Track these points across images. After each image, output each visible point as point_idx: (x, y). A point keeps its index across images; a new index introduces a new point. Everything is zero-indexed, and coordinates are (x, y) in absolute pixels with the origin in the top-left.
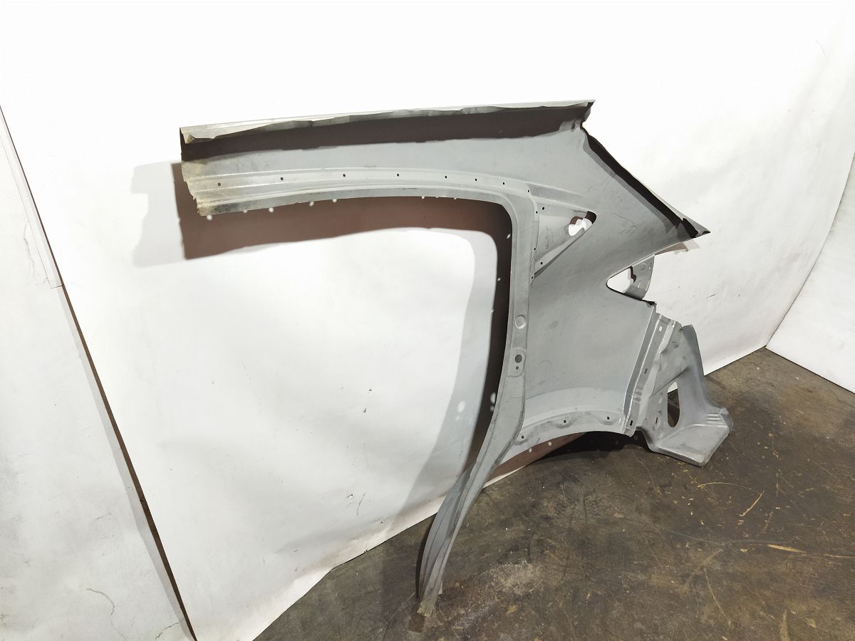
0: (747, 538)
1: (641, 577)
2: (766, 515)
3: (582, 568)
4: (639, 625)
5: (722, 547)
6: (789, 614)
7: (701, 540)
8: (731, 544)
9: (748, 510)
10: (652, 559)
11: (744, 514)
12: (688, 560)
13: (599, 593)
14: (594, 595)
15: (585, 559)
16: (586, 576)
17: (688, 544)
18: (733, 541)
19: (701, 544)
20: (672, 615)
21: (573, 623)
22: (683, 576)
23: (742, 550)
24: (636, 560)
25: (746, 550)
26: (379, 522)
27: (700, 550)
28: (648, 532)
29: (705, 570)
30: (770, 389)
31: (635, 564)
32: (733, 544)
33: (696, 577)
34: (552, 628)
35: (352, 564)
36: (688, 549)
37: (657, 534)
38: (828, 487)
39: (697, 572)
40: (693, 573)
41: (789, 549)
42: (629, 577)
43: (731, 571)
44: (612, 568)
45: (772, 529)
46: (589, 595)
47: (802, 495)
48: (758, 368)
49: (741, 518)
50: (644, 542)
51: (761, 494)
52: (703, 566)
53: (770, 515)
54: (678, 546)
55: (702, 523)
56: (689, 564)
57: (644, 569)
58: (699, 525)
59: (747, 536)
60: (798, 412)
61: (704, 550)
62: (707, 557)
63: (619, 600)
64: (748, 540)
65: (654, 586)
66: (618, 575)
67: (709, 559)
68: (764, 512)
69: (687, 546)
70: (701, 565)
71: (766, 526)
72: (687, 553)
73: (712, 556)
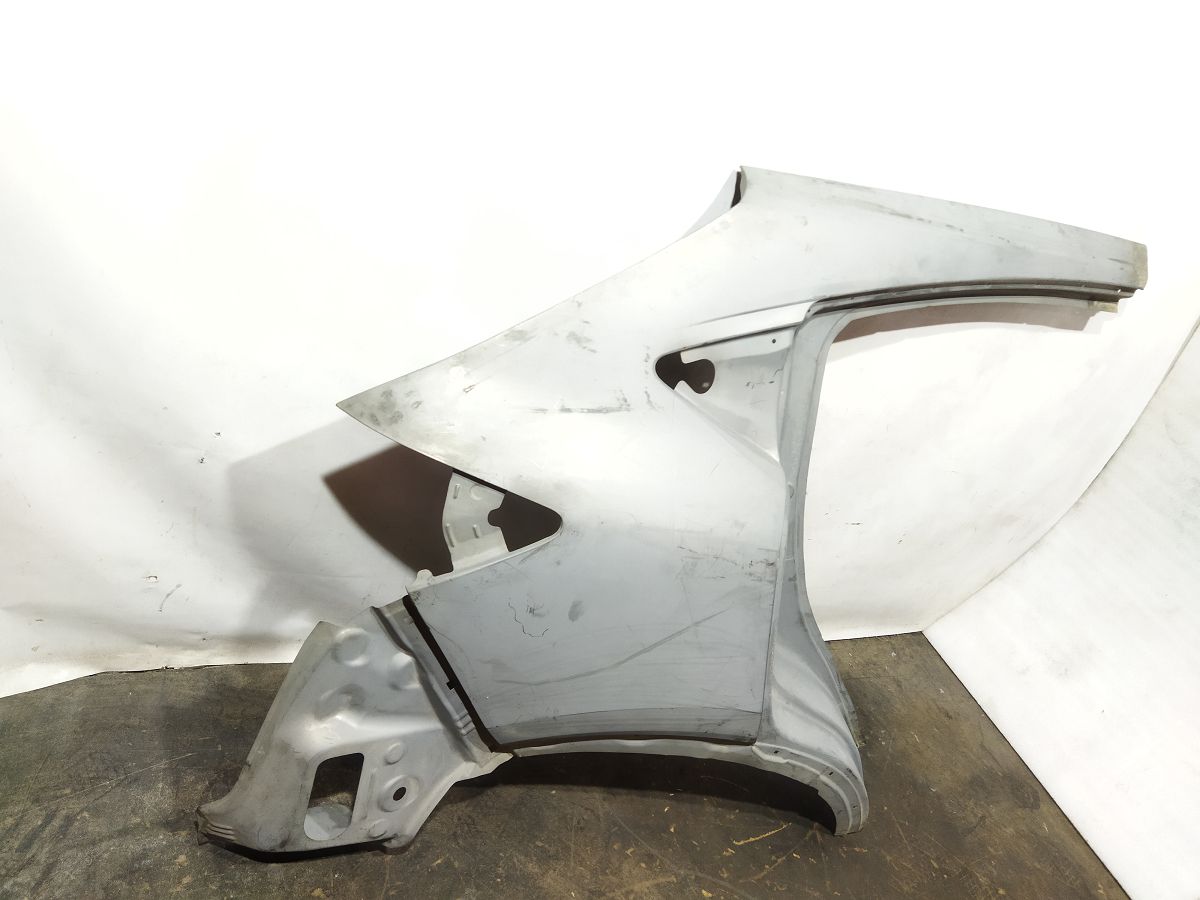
0: (722, 879)
1: (532, 868)
2: (773, 858)
5: (676, 876)
7: (654, 852)
8: (693, 877)
9: (752, 839)
10: (567, 848)
11: (742, 843)
12: (617, 872)
13: (456, 864)
14: (448, 864)
15: (470, 809)
16: (455, 834)
17: (631, 850)
18: (699, 874)
19: (650, 858)
21: (387, 891)
22: (593, 892)
23: (704, 892)
24: (541, 841)
25: (710, 895)
26: (200, 637)
27: (643, 865)
28: (587, 809)
30: (892, 688)
31: (536, 846)
32: (696, 877)
34: (352, 886)
35: (133, 678)
36: (625, 856)
37: (598, 817)
38: (888, 858)
40: (611, 895)
42: (515, 860)
44: (500, 837)
45: (768, 882)
46: (439, 861)
47: (845, 853)
48: (893, 654)
49: (734, 847)
50: (572, 819)
51: (784, 826)
52: (632, 891)
53: (779, 860)
54: (615, 847)
55: (672, 830)
56: (614, 879)
57: (545, 858)
58: (666, 830)
59: (726, 875)
60: (913, 736)
61: (649, 867)
62: (647, 880)
63: (478, 887)
64: (722, 883)
65: (542, 888)
66: (500, 851)
67: (648, 884)
68: (772, 852)
69: (629, 852)
70: (631, 887)
71: (762, 874)
72: (622, 862)
73: (656, 882)
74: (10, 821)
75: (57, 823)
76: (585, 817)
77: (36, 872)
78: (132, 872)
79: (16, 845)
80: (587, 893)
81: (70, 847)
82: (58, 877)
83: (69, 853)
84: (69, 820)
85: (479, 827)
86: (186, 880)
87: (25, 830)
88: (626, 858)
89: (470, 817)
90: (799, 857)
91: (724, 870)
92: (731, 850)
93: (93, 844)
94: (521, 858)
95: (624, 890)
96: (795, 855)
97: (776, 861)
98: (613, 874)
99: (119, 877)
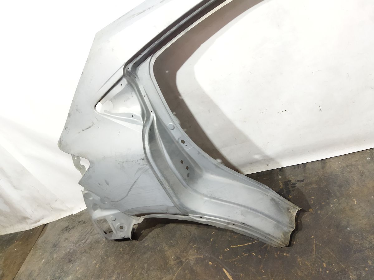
0: (219, 259)
1: (166, 248)
3: (155, 233)
4: (146, 265)
5: (204, 256)
7: (202, 247)
9: (239, 246)
10: (178, 243)
11: (234, 247)
13: (150, 245)
14: (148, 245)
15: (160, 230)
17: (195, 246)
18: (212, 256)
20: (158, 269)
22: (177, 258)
23: (210, 263)
25: (212, 264)
27: (196, 251)
28: (189, 232)
31: (170, 242)
32: (210, 257)
33: (181, 261)
34: (128, 248)
36: (192, 247)
37: (191, 234)
38: (299, 260)
39: (184, 260)
40: (182, 259)
41: (229, 277)
43: (194, 268)
44: (163, 238)
45: (236, 262)
46: (147, 244)
47: (277, 255)
49: (230, 248)
50: (183, 234)
51: (255, 242)
52: (188, 259)
53: (245, 255)
54: (191, 244)
55: (211, 240)
56: (185, 254)
57: (171, 246)
58: (209, 240)
59: (221, 258)
60: (354, 201)
61: (197, 252)
63: (152, 252)
64: (218, 260)
65: (165, 254)
66: (161, 243)
67: (194, 257)
68: (244, 252)
69: (194, 246)
71: (235, 259)
72: (190, 249)
73: (197, 257)
74: (86, 230)
76: (187, 234)
77: (85, 240)
78: (97, 241)
80: (176, 257)
81: (91, 235)
84: (93, 230)
85: (160, 236)
86: (103, 244)
87: (88, 231)
88: (192, 248)
89: (159, 232)
90: (254, 254)
91: (222, 256)
92: (228, 249)
93: (94, 235)
94: (165, 245)
95: (186, 258)
96: (253, 253)
97: (243, 255)
98: (186, 253)
99: (94, 242)
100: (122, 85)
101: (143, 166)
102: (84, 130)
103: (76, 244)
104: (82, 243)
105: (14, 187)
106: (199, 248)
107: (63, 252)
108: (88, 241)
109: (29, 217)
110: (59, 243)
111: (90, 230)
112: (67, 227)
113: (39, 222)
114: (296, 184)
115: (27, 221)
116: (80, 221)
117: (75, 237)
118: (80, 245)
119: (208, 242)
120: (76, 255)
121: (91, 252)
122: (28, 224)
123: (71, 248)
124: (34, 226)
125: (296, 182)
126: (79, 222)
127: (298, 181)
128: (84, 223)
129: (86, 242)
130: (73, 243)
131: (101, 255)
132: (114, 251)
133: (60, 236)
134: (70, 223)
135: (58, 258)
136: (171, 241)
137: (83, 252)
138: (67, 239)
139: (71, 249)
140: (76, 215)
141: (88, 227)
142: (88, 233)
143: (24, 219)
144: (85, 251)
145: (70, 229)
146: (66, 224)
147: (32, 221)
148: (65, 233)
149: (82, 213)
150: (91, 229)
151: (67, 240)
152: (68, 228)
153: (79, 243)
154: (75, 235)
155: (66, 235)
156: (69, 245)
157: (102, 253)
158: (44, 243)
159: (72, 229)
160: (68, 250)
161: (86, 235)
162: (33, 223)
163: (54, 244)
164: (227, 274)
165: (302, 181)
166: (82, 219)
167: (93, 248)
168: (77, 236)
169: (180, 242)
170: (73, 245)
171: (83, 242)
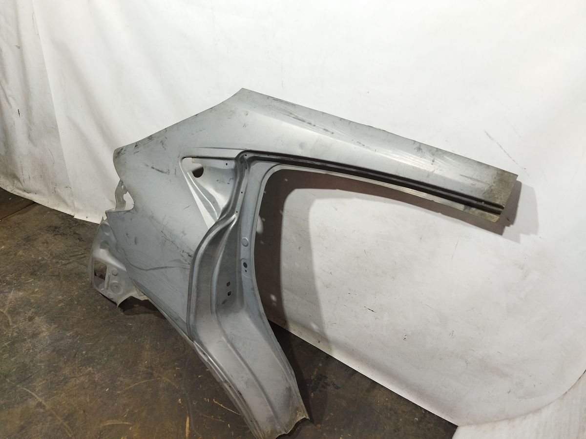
0: (192, 403)
1: (147, 346)
2: (219, 417)
4: (112, 348)
5: (179, 387)
6: (129, 426)
7: (184, 375)
9: (222, 405)
10: (163, 351)
11: (216, 402)
13: (133, 328)
14: (131, 327)
17: (179, 369)
18: (187, 394)
20: (122, 363)
22: (151, 367)
23: (180, 400)
25: (180, 402)
27: (175, 375)
28: (185, 347)
29: (159, 379)
32: (185, 394)
33: (152, 374)
34: (107, 312)
36: (174, 368)
37: (183, 352)
39: (156, 374)
40: (154, 372)
41: (187, 431)
42: (146, 341)
43: (160, 393)
44: (152, 332)
45: (205, 420)
46: (130, 324)
49: (211, 400)
50: (176, 346)
52: (161, 377)
53: (220, 420)
54: (176, 364)
55: (199, 376)
56: (162, 370)
57: (154, 348)
58: (197, 375)
59: (194, 404)
61: (176, 377)
62: (170, 380)
63: (129, 338)
64: (190, 404)
65: (142, 353)
66: (147, 335)
67: (168, 380)
68: (222, 416)
69: (177, 368)
70: (162, 376)
71: (207, 417)
72: (171, 368)
73: (171, 382)
74: (77, 250)
75: (82, 256)
76: (180, 349)
77: (67, 262)
79: (71, 255)
80: (150, 365)
82: (68, 266)
83: (76, 263)
84: (85, 257)
85: (151, 326)
87: (76, 253)
90: (229, 427)
91: (197, 402)
92: (208, 400)
93: (81, 264)
94: (149, 342)
95: (159, 375)
96: (229, 425)
97: (218, 419)
98: (164, 369)
99: (75, 274)
100: (227, 164)
101: (184, 261)
102: (153, 168)
103: (53, 258)
104: (61, 262)
105: (29, 136)
106: (181, 376)
107: (33, 256)
108: (70, 267)
109: (21, 181)
110: (35, 240)
111: (81, 255)
112: (56, 228)
113: (28, 193)
114: (329, 386)
115: (16, 182)
116: (77, 232)
117: (58, 248)
118: (57, 263)
119: (195, 375)
120: (44, 272)
121: (64, 282)
122: (13, 186)
123: (46, 258)
124: (18, 193)
125: (331, 384)
126: (75, 233)
127: (334, 384)
128: (80, 239)
129: (66, 264)
130: (51, 254)
131: (72, 296)
132: (90, 303)
133: (42, 233)
134: (63, 225)
135: (22, 257)
136: (158, 343)
137: (55, 274)
138: (47, 243)
139: (43, 259)
140: (77, 221)
141: (80, 248)
142: (76, 256)
143: (14, 177)
144: (58, 276)
145: (59, 233)
146: (57, 222)
147: (21, 186)
148: (50, 232)
149: (85, 225)
150: (83, 254)
151: (45, 244)
152: (58, 230)
153: (58, 260)
154: (59, 245)
155: (49, 237)
156: (45, 252)
157: (76, 293)
158: (17, 225)
159: (61, 235)
160: (40, 258)
161: (72, 256)
162: (20, 189)
163: (28, 237)
164: (188, 425)
165: (338, 388)
166: (81, 231)
167: (69, 279)
168: (61, 248)
169: (167, 352)
170: (49, 256)
171: (63, 262)
